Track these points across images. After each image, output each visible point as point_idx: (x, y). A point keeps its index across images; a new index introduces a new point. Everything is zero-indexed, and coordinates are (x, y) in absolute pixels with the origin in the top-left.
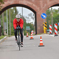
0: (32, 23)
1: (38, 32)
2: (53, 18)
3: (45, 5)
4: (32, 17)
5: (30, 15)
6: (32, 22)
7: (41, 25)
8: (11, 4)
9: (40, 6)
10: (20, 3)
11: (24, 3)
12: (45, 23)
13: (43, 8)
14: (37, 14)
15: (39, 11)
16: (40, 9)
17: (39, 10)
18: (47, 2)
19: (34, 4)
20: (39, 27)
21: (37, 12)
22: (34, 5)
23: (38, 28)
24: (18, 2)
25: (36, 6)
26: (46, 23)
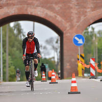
0: (53, 60)
1: (65, 73)
2: (98, 49)
3: (82, 18)
4: (53, 47)
5: (49, 41)
6: (54, 58)
7: (73, 60)
8: (11, 14)
9: (72, 20)
10: (29, 13)
11: (39, 13)
12: (81, 56)
13: (78, 24)
14: (64, 36)
15: (68, 30)
16: (72, 27)
17: (68, 28)
18: (86, 12)
19: (58, 16)
20: (68, 64)
21: (64, 32)
22: (59, 18)
23: (67, 66)
24: (26, 10)
25: (63, 20)
26: (83, 55)
